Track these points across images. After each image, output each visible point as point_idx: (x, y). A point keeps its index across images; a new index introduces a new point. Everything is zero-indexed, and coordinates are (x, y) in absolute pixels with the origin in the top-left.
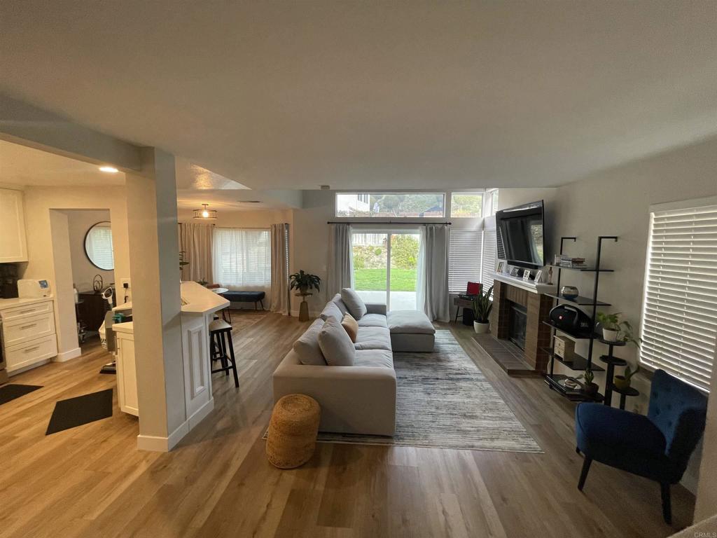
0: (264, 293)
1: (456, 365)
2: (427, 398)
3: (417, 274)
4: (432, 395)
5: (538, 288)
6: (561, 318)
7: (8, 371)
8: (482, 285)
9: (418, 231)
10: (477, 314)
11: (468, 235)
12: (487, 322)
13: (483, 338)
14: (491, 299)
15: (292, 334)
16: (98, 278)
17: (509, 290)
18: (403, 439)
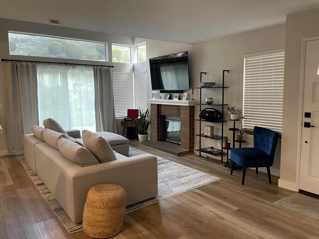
6: (207, 115)
11: (125, 76)
12: (146, 133)
17: (163, 109)
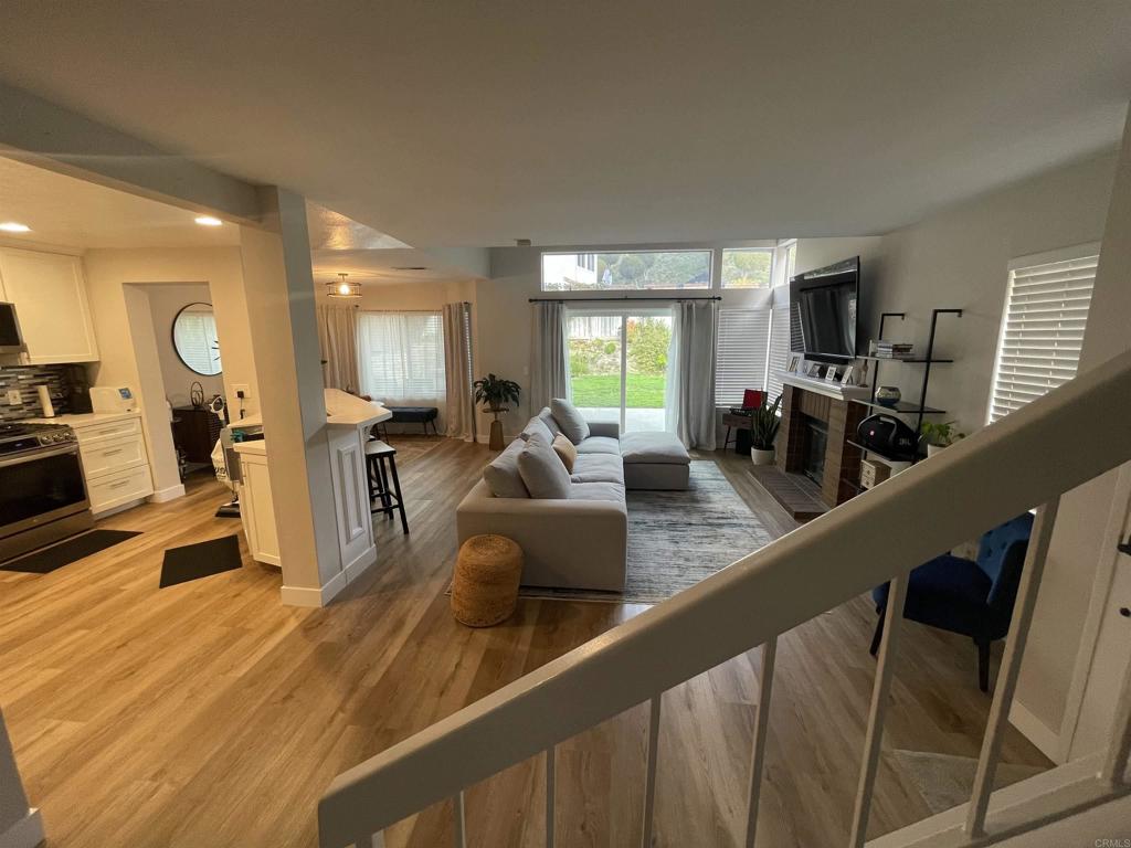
0: (436, 409)
1: (719, 507)
2: (673, 548)
3: (667, 383)
4: (681, 544)
5: (844, 392)
6: (872, 433)
7: (95, 512)
8: (767, 393)
9: (670, 310)
10: (757, 436)
11: (749, 316)
12: (770, 448)
13: (765, 473)
14: (778, 413)
15: (480, 466)
16: (197, 388)
17: (805, 398)
18: (636, 595)
